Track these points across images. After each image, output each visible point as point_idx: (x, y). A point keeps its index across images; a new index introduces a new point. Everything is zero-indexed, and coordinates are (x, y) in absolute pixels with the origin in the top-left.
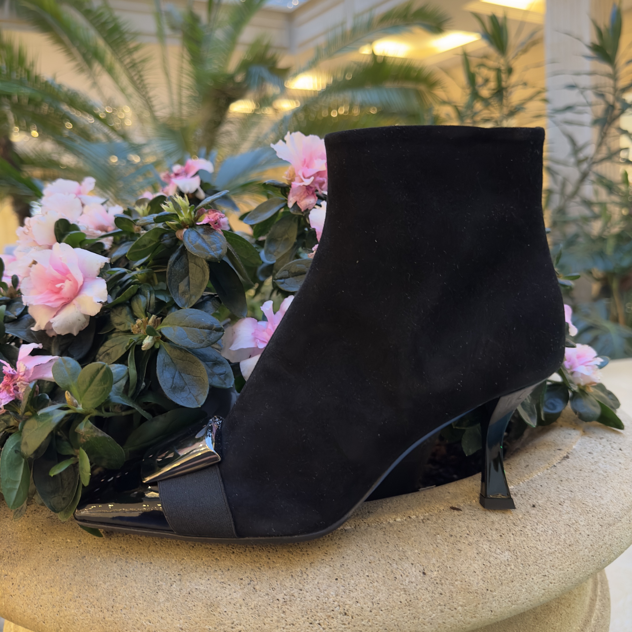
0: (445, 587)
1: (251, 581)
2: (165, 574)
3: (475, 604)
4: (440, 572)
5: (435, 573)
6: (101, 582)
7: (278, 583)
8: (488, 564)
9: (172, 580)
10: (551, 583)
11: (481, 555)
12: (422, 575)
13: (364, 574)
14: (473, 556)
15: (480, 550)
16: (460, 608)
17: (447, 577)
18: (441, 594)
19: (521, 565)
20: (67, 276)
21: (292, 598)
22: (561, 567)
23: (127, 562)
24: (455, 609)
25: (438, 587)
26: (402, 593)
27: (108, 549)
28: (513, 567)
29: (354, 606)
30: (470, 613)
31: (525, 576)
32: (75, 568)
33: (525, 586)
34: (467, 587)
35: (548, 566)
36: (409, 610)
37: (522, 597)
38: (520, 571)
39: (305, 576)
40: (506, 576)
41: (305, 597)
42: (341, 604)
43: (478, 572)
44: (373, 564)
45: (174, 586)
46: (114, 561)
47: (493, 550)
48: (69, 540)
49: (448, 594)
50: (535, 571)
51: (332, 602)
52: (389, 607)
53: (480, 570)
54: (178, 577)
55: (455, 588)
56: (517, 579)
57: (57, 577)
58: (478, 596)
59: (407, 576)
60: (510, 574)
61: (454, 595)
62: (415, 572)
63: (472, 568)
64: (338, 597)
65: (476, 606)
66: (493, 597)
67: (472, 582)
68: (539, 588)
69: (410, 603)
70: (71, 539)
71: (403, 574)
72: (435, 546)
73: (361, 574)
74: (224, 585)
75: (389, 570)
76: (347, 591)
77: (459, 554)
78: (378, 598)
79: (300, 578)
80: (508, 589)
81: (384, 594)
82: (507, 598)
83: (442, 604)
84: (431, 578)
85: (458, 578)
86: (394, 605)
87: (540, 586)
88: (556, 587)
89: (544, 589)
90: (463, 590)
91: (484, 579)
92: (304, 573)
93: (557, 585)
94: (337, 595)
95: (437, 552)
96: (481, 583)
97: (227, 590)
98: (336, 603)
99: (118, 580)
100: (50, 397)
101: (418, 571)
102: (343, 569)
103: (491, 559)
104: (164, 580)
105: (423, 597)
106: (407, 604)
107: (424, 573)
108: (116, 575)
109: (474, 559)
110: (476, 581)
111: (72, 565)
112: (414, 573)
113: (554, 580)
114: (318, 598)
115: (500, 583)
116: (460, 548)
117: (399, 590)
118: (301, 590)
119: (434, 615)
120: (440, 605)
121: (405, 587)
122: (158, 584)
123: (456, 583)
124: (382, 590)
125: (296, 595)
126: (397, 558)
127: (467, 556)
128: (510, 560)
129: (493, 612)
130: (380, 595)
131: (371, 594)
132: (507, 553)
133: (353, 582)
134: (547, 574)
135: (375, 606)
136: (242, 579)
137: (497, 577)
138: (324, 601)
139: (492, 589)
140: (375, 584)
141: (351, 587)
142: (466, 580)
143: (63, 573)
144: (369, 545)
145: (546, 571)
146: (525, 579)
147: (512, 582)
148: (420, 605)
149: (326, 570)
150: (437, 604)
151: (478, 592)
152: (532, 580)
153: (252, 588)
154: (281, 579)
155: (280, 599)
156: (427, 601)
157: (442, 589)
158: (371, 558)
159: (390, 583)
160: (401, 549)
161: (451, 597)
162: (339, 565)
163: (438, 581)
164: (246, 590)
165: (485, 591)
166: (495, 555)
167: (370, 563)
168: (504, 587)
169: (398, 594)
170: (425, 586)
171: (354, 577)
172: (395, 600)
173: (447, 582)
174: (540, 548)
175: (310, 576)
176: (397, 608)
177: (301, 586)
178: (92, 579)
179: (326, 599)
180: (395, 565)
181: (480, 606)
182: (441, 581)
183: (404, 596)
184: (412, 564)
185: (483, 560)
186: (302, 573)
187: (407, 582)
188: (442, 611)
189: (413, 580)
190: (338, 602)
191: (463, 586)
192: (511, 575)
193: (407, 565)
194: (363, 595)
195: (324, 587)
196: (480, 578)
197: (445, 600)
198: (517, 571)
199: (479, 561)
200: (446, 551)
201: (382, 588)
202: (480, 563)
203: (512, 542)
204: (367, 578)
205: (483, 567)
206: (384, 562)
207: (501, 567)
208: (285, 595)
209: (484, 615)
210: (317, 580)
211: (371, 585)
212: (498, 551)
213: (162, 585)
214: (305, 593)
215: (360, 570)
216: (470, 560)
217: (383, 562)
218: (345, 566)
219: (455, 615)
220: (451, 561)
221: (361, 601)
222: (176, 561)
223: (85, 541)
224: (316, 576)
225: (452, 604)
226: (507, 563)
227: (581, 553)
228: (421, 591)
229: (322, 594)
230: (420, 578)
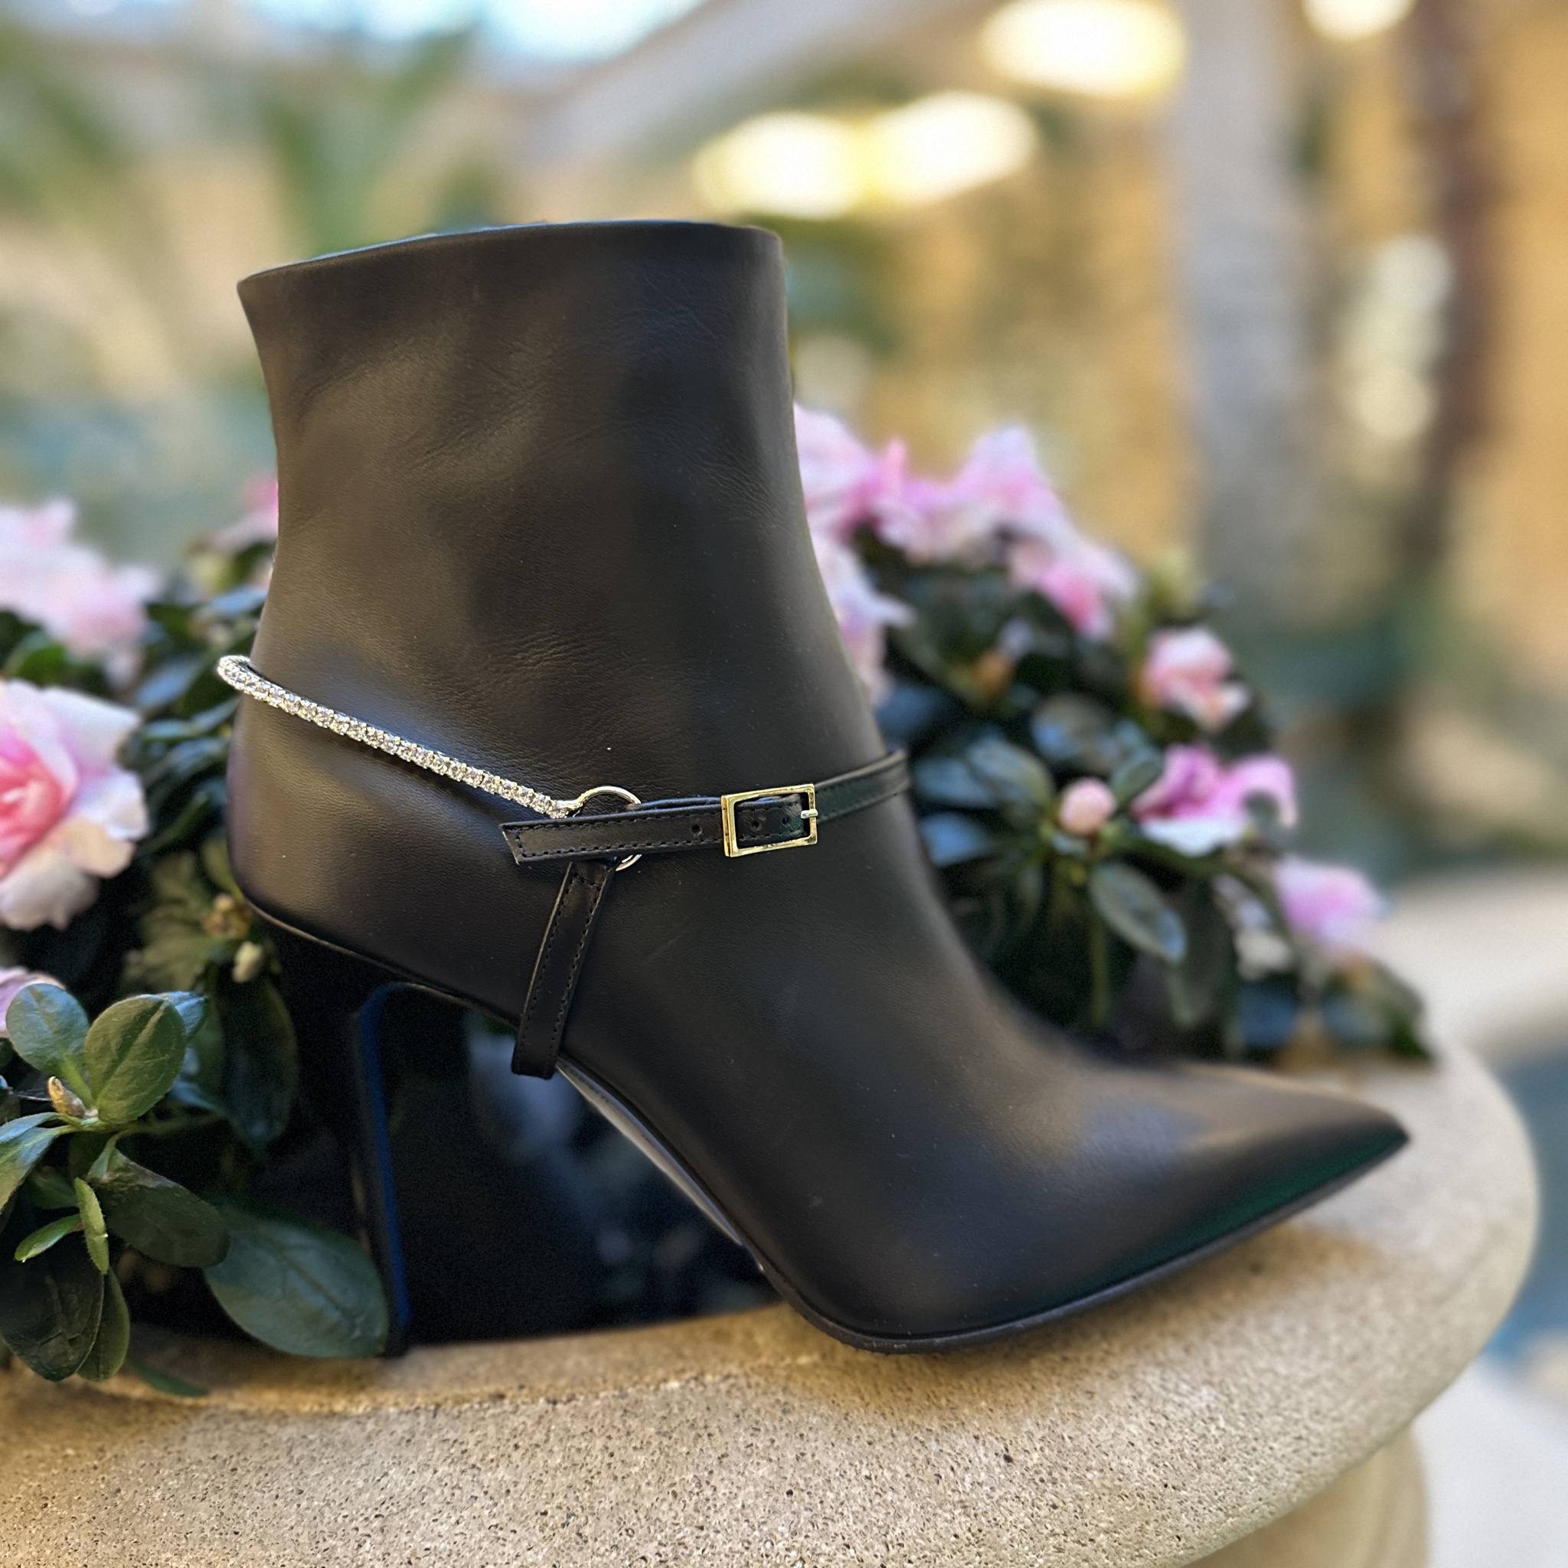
0: (1062, 1489)
1: (569, 1516)
2: (340, 1519)
3: (1138, 1524)
4: (1047, 1451)
5: (1036, 1455)
6: (169, 1555)
7: (641, 1516)
8: (1163, 1422)
9: (361, 1531)
10: (1315, 1454)
11: (1144, 1401)
12: (1003, 1463)
13: (858, 1473)
14: (1123, 1405)
15: (1139, 1389)
16: (1102, 1536)
17: (1067, 1464)
18: (1055, 1507)
19: (1242, 1418)
20: (34, 769)
21: (681, 1549)
22: (1335, 1414)
23: (236, 1495)
24: (1091, 1540)
25: (1045, 1491)
26: (956, 1512)
27: (179, 1466)
28: (1222, 1424)
29: (840, 1556)
30: (1128, 1546)
31: (1254, 1443)
32: (95, 1522)
33: (1255, 1468)
34: (1117, 1482)
35: (1306, 1413)
36: (979, 1554)
37: (1250, 1496)
38: (1240, 1433)
39: (708, 1492)
40: (1208, 1447)
41: (712, 1547)
42: (806, 1554)
43: (1139, 1444)
44: (878, 1447)
45: (367, 1546)
46: (200, 1495)
47: (1171, 1386)
48: (70, 1452)
49: (1071, 1506)
50: (1277, 1429)
51: (782, 1553)
52: (927, 1552)
53: (1145, 1437)
54: (377, 1524)
55: (1086, 1488)
56: (1233, 1451)
57: (48, 1552)
58: (1145, 1503)
59: (967, 1469)
60: (1216, 1441)
61: (1087, 1506)
62: (985, 1456)
63: (1124, 1436)
64: (796, 1538)
65: (1141, 1528)
66: (1181, 1503)
67: (1127, 1471)
68: (1288, 1469)
69: (981, 1536)
70: (76, 1448)
71: (955, 1467)
72: (1028, 1388)
73: (851, 1474)
74: (500, 1534)
75: (921, 1457)
76: (820, 1521)
77: (1088, 1403)
78: (898, 1531)
79: (695, 1498)
80: (1215, 1478)
81: (913, 1521)
82: (1214, 1502)
83: (1057, 1530)
84: (1027, 1469)
85: (1094, 1463)
86: (940, 1544)
87: (1289, 1466)
88: (1327, 1462)
89: (1299, 1472)
90: (1106, 1491)
91: (1156, 1460)
92: (704, 1484)
93: (1329, 1457)
94: (794, 1533)
95: (1034, 1403)
96: (1150, 1470)
97: (509, 1545)
98: (793, 1554)
99: (215, 1545)
101: (992, 1455)
102: (804, 1465)
103: (1169, 1408)
104: (340, 1533)
105: (1011, 1518)
106: (973, 1539)
107: (1008, 1459)
108: (207, 1532)
109: (1127, 1413)
110: (1136, 1466)
111: (86, 1517)
112: (984, 1459)
113: (1321, 1445)
114: (747, 1544)
115: (1195, 1465)
116: (1089, 1389)
117: (949, 1507)
118: (702, 1528)
119: (1041, 1561)
120: (1053, 1534)
121: (963, 1497)
122: (322, 1546)
123: (1089, 1476)
124: (907, 1512)
125: (689, 1541)
126: (935, 1427)
127: (1109, 1407)
128: (1213, 1406)
129: (1183, 1541)
130: (903, 1522)
131: (881, 1523)
132: (1205, 1391)
133: (831, 1495)
134: (1304, 1433)
135: (893, 1552)
136: (545, 1513)
137: (1187, 1451)
138: (763, 1551)
139: (1175, 1484)
140: (889, 1496)
141: (828, 1511)
142: (1113, 1465)
143: (62, 1540)
144: (862, 1398)
145: (1300, 1425)
146: (1254, 1449)
147: (1224, 1460)
148: (1005, 1539)
149: (760, 1473)
150: (1046, 1532)
151: (1144, 1493)
152: (1269, 1452)
153: (574, 1535)
154: (648, 1505)
155: (649, 1556)
156: (1021, 1526)
157: (1056, 1494)
158: (873, 1430)
159: (926, 1491)
160: (943, 1402)
161: (1081, 1513)
162: (791, 1456)
163: (1045, 1476)
164: (558, 1541)
165: (1161, 1489)
166: (1177, 1399)
167: (870, 1443)
168: (1205, 1475)
169: (948, 1516)
170: (1014, 1490)
171: (835, 1484)
172: (942, 1533)
173: (1067, 1475)
174: (1282, 1370)
175: (722, 1490)
176: (947, 1552)
177: (701, 1519)
178: (143, 1548)
179: (768, 1545)
180: (934, 1446)
181: (1150, 1528)
182: (1050, 1474)
183: (963, 1519)
184: (976, 1438)
185: (1148, 1414)
186: (699, 1485)
187: (967, 1485)
188: (1060, 1550)
189: (983, 1476)
190: (799, 1551)
191: (1107, 1483)
192: (1220, 1445)
193: (963, 1441)
194: (860, 1527)
195: (760, 1514)
196: (1145, 1458)
197: (1066, 1521)
198: (1234, 1432)
199: (1140, 1415)
200: (1057, 1399)
201: (906, 1505)
202: (1142, 1420)
203: (1215, 1363)
204: (868, 1483)
205: (1151, 1429)
206: (906, 1439)
207: (1195, 1426)
208: (660, 1544)
209: (1161, 1549)
210: (740, 1499)
211: (877, 1500)
212: (1184, 1387)
213: (334, 1547)
214: (712, 1535)
215: (846, 1466)
216: (1117, 1417)
217: (903, 1437)
218: (809, 1456)
219: (1092, 1556)
220: (1072, 1421)
221: (858, 1542)
222: (366, 1481)
223: (116, 1449)
224: (735, 1490)
225: (1081, 1529)
226: (1207, 1414)
227: (1379, 1376)
228: (1003, 1503)
229: (757, 1533)
230: (998, 1470)
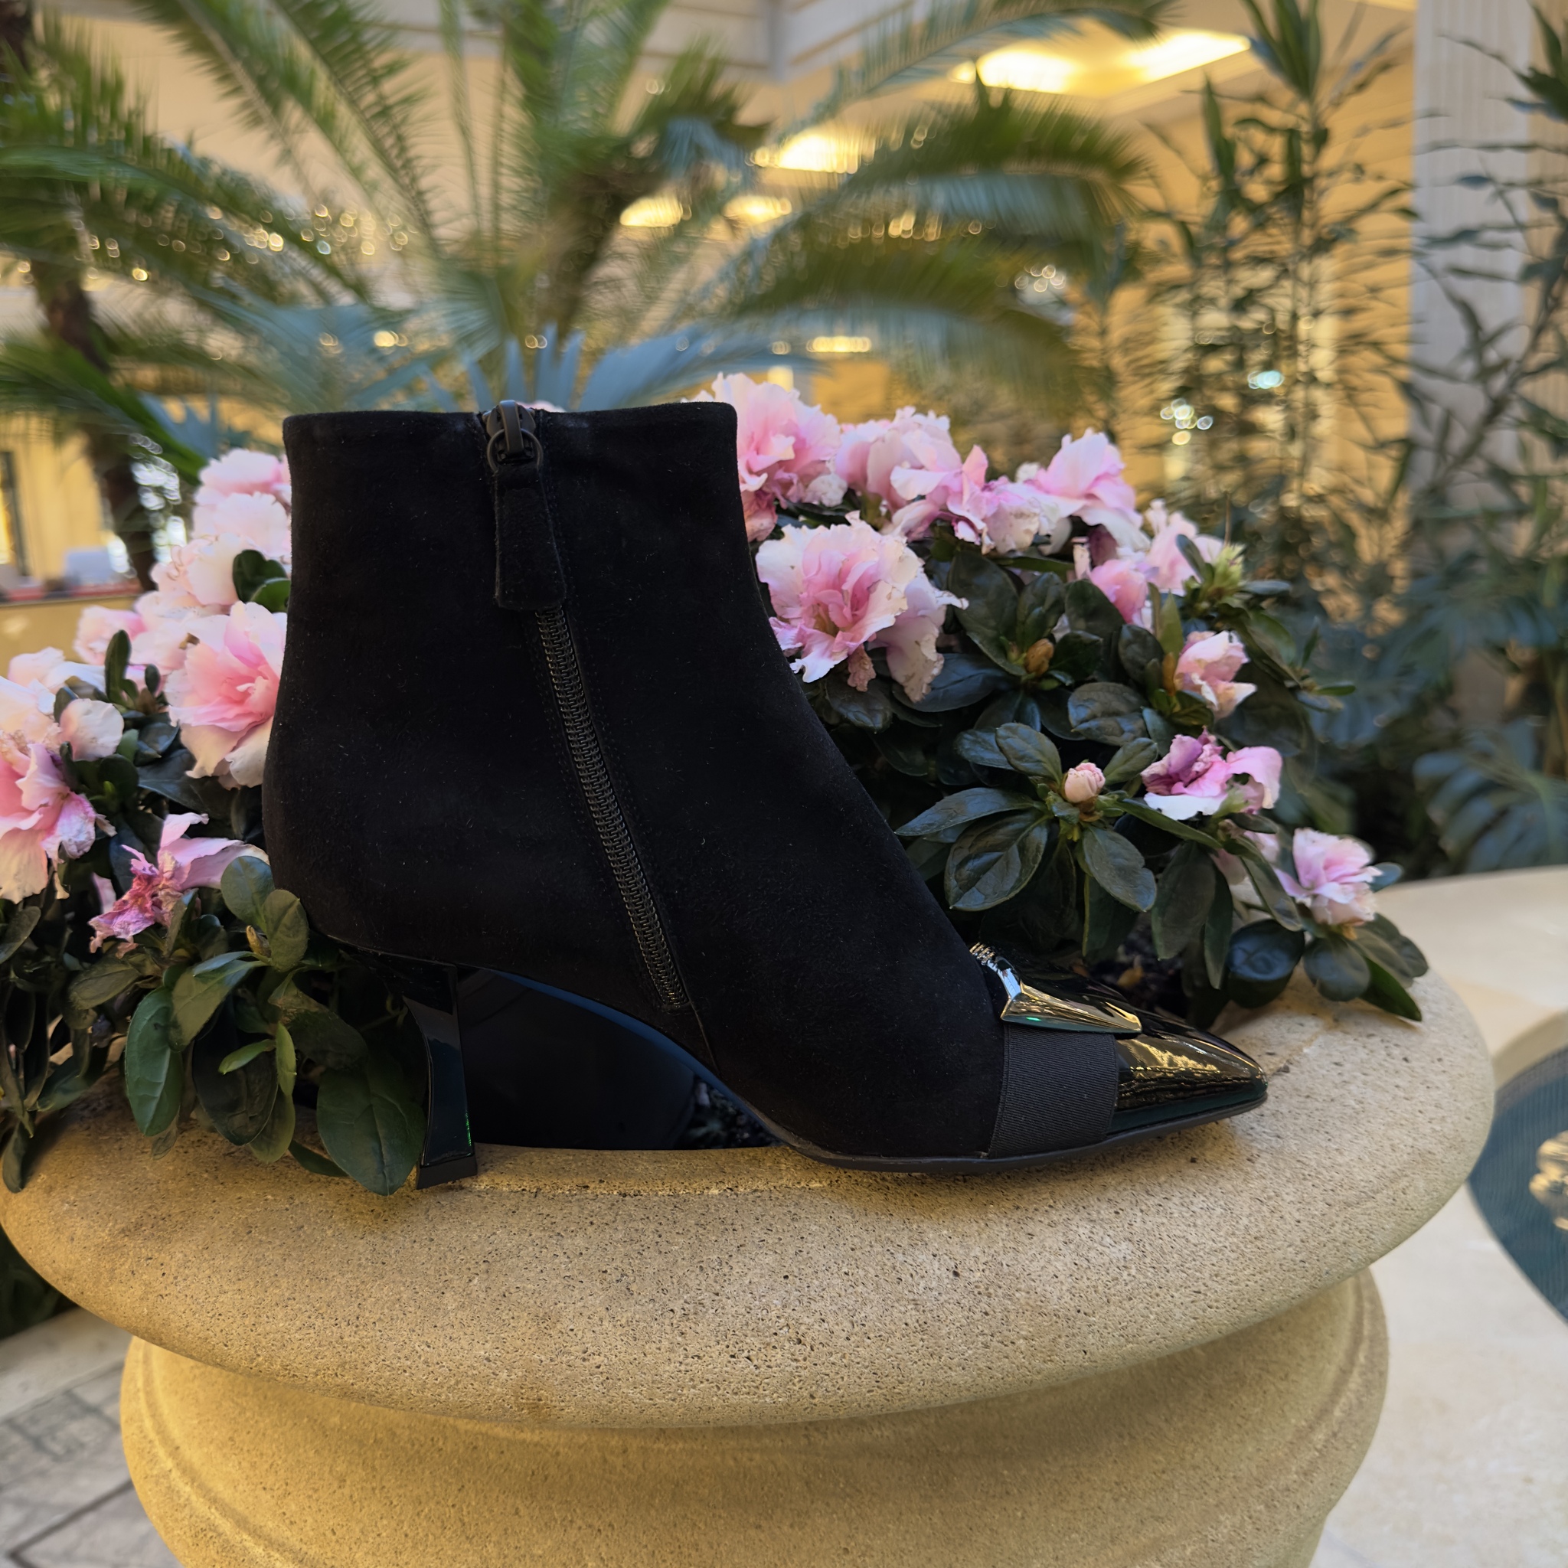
0: (994, 1302)
1: (622, 1276)
2: (458, 1261)
3: (1052, 1336)
4: (987, 1272)
5: (978, 1274)
6: (335, 1273)
7: (675, 1281)
8: (1085, 1264)
9: (472, 1271)
10: (1210, 1307)
11: (1071, 1246)
12: (951, 1276)
13: (839, 1269)
14: (1055, 1247)
15: (1071, 1237)
16: (1021, 1341)
17: (1001, 1284)
18: (986, 1314)
19: (1152, 1270)
20: (260, 668)
21: (700, 1307)
22: (1233, 1278)
23: (385, 1238)
24: (1013, 1343)
25: (980, 1301)
26: (909, 1307)
27: (347, 1214)
28: (1133, 1272)
29: (816, 1326)
30: (1042, 1352)
31: (1158, 1290)
32: (285, 1247)
33: (1156, 1309)
34: (1039, 1303)
35: (1207, 1275)
36: (922, 1340)
37: (1149, 1330)
38: (1148, 1281)
39: (726, 1270)
40: (1118, 1287)
41: (723, 1308)
42: (791, 1322)
43: (1062, 1278)
44: (858, 1253)
45: (475, 1281)
46: (360, 1236)
47: (1095, 1237)
48: (269, 1197)
49: (999, 1316)
50: (1179, 1282)
51: (774, 1319)
52: (882, 1333)
53: (1068, 1273)
54: (484, 1266)
55: (1014, 1304)
56: (1139, 1294)
57: (250, 1263)
58: (1059, 1321)
59: (923, 1277)
60: (1126, 1284)
61: (1012, 1317)
62: (938, 1270)
63: (1051, 1270)
64: (786, 1310)
65: (1054, 1340)
66: (1090, 1326)
67: (1048, 1295)
68: (1185, 1315)
69: (925, 1326)
70: (273, 1195)
71: (914, 1273)
72: (983, 1225)
73: (834, 1269)
74: (572, 1282)
75: (889, 1264)
76: (805, 1299)
77: (1027, 1241)
78: (863, 1315)
79: (716, 1272)
80: (1120, 1312)
81: (875, 1309)
82: (1116, 1329)
83: (986, 1331)
84: (969, 1283)
85: (1023, 1286)
86: (894, 1328)
87: (1187, 1312)
88: (1221, 1315)
89: (1195, 1318)
90: (1029, 1308)
91: (1073, 1291)
92: (724, 1264)
93: (1222, 1311)
94: (785, 1306)
95: (984, 1236)
96: (1067, 1297)
97: (577, 1291)
98: (782, 1320)
99: (369, 1270)
100: (222, 923)
101: (944, 1269)
102: (800, 1258)
103: (1092, 1254)
104: (457, 1270)
105: (950, 1317)
106: (919, 1329)
107: (956, 1274)
108: (363, 1261)
109: (1058, 1253)
110: (1057, 1293)
111: (278, 1242)
112: (937, 1272)
113: (1217, 1301)
114: (749, 1311)
115: (1105, 1299)
116: (1030, 1231)
117: (905, 1302)
118: (717, 1294)
119: (970, 1352)
120: (982, 1333)
121: (916, 1297)
122: (444, 1278)
123: (1018, 1295)
124: (871, 1301)
125: (707, 1302)
126: (905, 1243)
127: (1044, 1247)
128: (1129, 1257)
129: (1088, 1354)
130: (867, 1309)
131: (850, 1308)
132: (1124, 1245)
133: (816, 1282)
134: (1203, 1289)
135: (857, 1329)
136: (605, 1272)
137: (1100, 1288)
138: (760, 1316)
139: (1087, 1311)
140: (860, 1289)
141: (813, 1293)
142: (1038, 1290)
143: (260, 1256)
144: (854, 1217)
145: (1200, 1283)
146: (1157, 1295)
147: (1130, 1299)
148: (944, 1332)
149: (767, 1261)
150: (977, 1331)
151: (1060, 1314)
152: (1170, 1299)
153: (624, 1289)
154: (681, 1274)
155: (676, 1309)
156: (958, 1324)
157: (989, 1305)
158: (856, 1240)
159: (888, 1288)
160: (915, 1226)
161: (1006, 1321)
162: (791, 1251)
163: (982, 1290)
164: (611, 1292)
165: (1074, 1313)
166: (1100, 1248)
167: (853, 1250)
168: (1112, 1308)
169: (903, 1309)
170: (956, 1296)
171: (820, 1275)
172: (896, 1321)
173: (1000, 1292)
174: (1193, 1239)
175: (736, 1269)
176: (898, 1335)
177: (718, 1288)
178: (317, 1267)
179: (765, 1312)
180: (900, 1257)
181: (1062, 1341)
182: (987, 1289)
183: (914, 1312)
184: (935, 1256)
185: (1074, 1256)
186: (721, 1264)
187: (921, 1287)
188: (987, 1347)
189: (934, 1284)
190: (787, 1319)
191: (1031, 1303)
192: (1129, 1287)
193: (924, 1257)
194: (835, 1308)
195: (762, 1289)
196: (1064, 1288)
197: (994, 1325)
198: (1142, 1280)
199: (1068, 1256)
200: (1003, 1235)
201: (872, 1297)
202: (1068, 1259)
203: (1138, 1225)
204: (846, 1277)
205: (1074, 1268)
206: (880, 1250)
207: (1110, 1271)
208: (686, 1302)
209: (1069, 1358)
210: (748, 1277)
211: (851, 1290)
212: (1108, 1240)
213: (452, 1280)
214: (724, 1300)
215: (831, 1264)
216: (1048, 1254)
217: (878, 1248)
218: (805, 1253)
219: (1011, 1355)
220: (1012, 1254)
221: (831, 1318)
222: (480, 1237)
223: (302, 1199)
224: (746, 1271)
225: (1006, 1333)
226: (1123, 1263)
227: (1279, 1254)
228: (947, 1305)
229: (757, 1303)
230: (946, 1281)
